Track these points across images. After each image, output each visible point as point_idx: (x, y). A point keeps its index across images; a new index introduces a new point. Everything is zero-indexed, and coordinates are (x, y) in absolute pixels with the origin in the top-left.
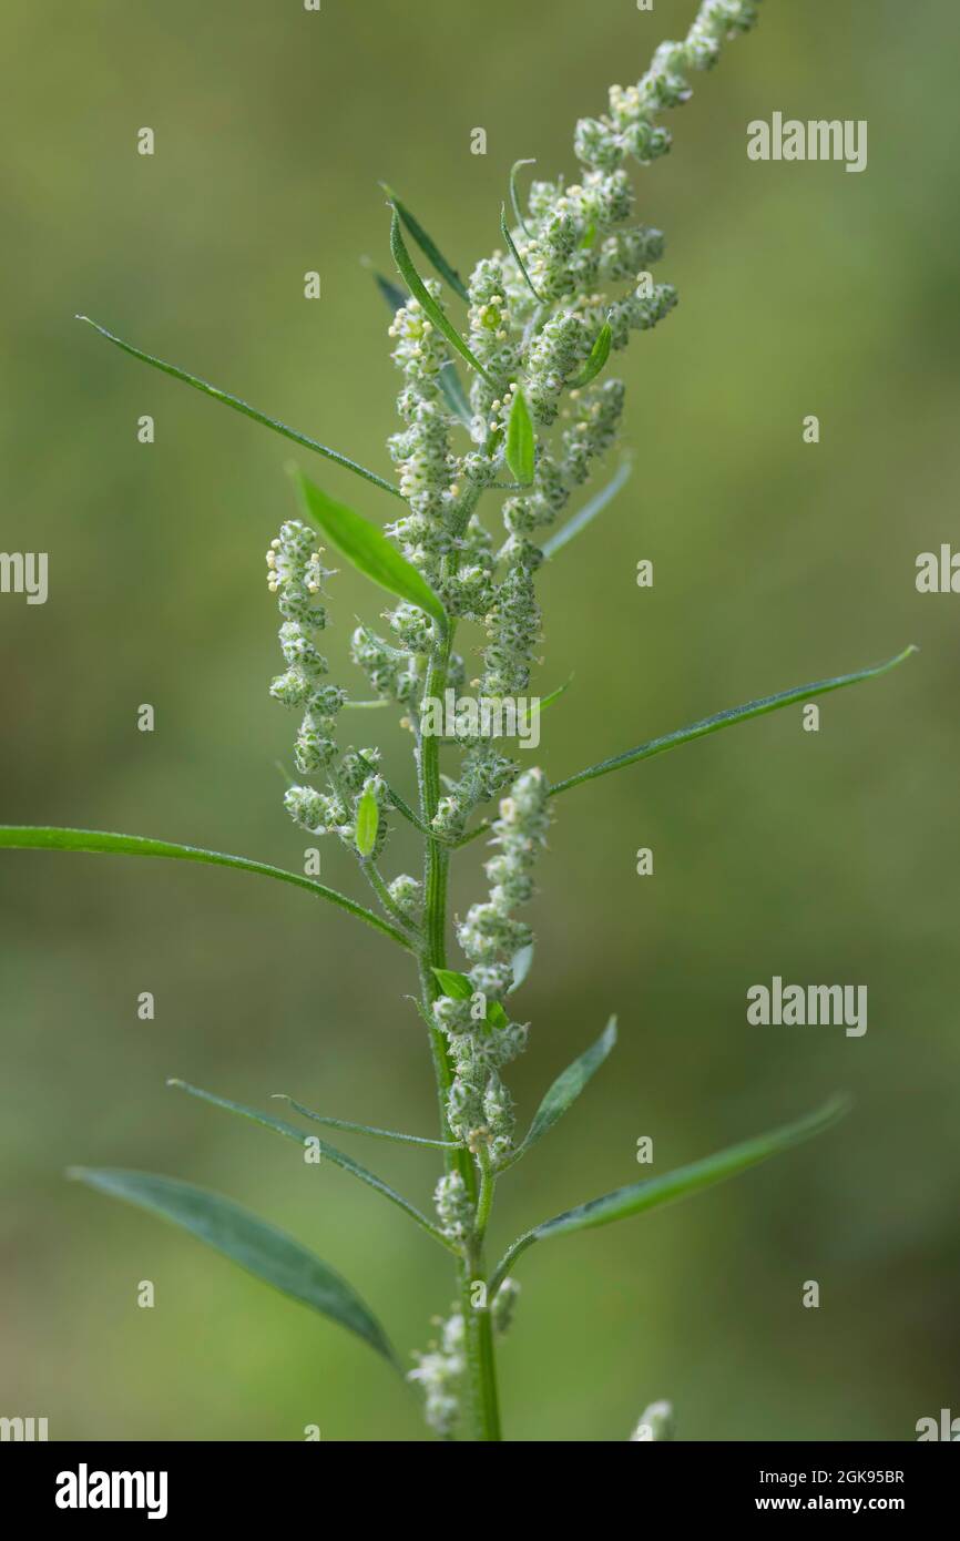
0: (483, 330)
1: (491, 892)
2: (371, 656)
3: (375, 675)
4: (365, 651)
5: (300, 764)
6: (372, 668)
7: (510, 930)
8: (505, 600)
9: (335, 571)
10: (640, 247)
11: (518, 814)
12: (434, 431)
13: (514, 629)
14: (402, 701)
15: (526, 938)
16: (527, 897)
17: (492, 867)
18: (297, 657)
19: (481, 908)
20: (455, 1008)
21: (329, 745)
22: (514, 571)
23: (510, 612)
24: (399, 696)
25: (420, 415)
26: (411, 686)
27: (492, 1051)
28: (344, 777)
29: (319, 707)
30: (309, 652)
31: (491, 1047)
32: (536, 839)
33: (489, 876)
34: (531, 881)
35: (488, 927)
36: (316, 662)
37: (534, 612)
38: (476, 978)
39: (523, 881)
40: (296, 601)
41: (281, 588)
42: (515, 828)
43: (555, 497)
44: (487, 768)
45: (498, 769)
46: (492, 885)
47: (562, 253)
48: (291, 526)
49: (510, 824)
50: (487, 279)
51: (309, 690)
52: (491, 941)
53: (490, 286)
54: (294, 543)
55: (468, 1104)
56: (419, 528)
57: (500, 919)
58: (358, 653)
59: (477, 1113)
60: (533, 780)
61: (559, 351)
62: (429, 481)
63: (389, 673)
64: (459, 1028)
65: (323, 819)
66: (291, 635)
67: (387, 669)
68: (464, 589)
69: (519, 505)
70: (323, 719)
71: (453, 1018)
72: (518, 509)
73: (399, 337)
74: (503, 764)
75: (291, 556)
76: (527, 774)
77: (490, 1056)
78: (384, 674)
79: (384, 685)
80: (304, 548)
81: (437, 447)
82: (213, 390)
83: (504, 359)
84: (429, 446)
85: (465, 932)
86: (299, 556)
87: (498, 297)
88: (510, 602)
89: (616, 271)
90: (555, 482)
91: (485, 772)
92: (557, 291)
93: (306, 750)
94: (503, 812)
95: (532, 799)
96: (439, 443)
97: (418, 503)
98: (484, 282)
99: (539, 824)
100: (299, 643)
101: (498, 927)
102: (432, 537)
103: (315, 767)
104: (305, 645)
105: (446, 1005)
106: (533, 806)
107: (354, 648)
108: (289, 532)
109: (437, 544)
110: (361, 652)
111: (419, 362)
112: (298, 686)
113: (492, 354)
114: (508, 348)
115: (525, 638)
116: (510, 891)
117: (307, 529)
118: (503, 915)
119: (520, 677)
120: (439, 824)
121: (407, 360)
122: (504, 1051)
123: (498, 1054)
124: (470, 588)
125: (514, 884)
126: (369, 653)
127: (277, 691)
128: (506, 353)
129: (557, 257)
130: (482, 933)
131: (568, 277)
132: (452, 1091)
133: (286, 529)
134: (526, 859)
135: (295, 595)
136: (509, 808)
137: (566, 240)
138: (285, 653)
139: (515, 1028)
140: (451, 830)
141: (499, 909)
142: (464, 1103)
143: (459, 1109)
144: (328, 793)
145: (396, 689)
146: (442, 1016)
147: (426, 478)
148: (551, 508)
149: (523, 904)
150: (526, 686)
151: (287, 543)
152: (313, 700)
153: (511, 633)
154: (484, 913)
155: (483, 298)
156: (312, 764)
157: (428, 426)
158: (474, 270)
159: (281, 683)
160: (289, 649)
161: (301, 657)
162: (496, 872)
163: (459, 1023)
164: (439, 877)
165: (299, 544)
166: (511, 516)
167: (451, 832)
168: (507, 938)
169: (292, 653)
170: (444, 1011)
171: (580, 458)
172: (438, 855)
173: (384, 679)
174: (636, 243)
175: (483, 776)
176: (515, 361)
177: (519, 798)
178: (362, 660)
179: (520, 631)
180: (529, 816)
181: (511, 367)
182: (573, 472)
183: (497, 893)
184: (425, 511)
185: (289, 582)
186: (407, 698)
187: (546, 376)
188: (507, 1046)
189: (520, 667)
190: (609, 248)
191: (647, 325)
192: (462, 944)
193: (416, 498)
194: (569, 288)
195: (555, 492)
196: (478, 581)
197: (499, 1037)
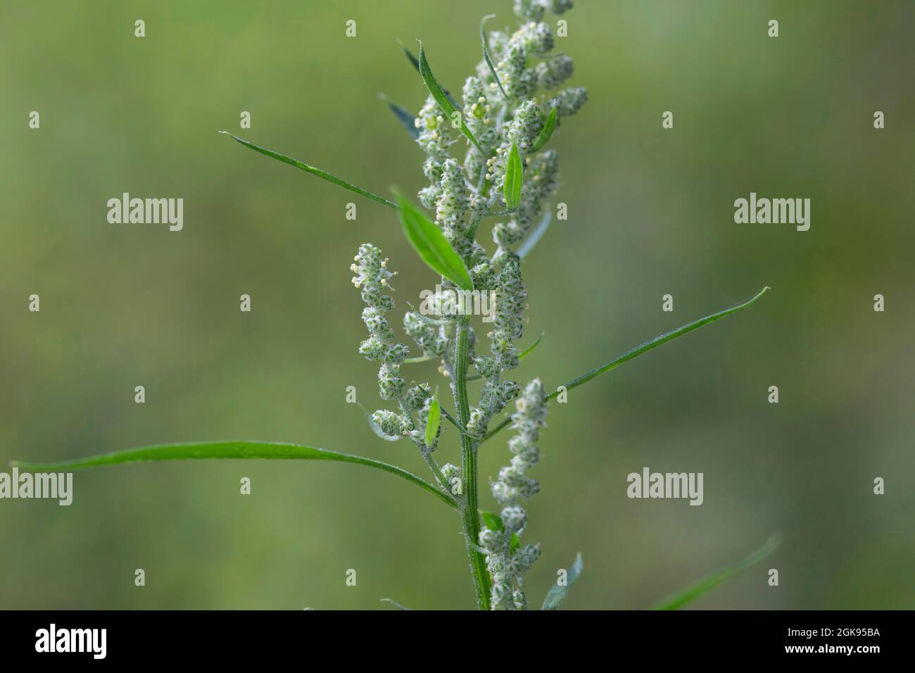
0: (475, 119)
1: (512, 460)
2: (418, 328)
3: (422, 340)
4: (414, 325)
5: (383, 394)
6: (419, 336)
7: (526, 483)
8: (504, 282)
9: (395, 273)
10: (560, 67)
11: (528, 407)
12: (457, 176)
13: (512, 299)
14: (439, 355)
15: (535, 488)
16: (536, 460)
17: (513, 443)
18: (376, 327)
19: (507, 469)
20: (493, 535)
21: (400, 381)
22: (508, 264)
23: (509, 289)
24: (438, 351)
25: (447, 167)
26: (445, 344)
27: (517, 563)
28: (410, 400)
29: (392, 357)
30: (384, 323)
31: (517, 560)
32: (540, 423)
33: (511, 449)
34: (538, 450)
35: (513, 481)
36: (387, 330)
37: (522, 288)
38: (506, 515)
39: (533, 450)
40: (374, 292)
41: (362, 286)
42: (527, 417)
43: (524, 222)
44: (499, 388)
45: (507, 388)
46: (513, 456)
47: (519, 69)
48: (366, 247)
49: (523, 414)
50: (475, 88)
51: (385, 348)
52: (514, 491)
53: (476, 92)
54: (369, 257)
55: (505, 596)
56: (450, 238)
57: (520, 476)
58: (409, 327)
59: (510, 602)
60: (536, 385)
61: (528, 125)
62: (455, 208)
63: (430, 338)
64: (497, 548)
65: (398, 429)
66: (371, 315)
67: (429, 335)
68: (479, 277)
69: (504, 227)
70: (395, 366)
71: (493, 542)
72: (503, 230)
73: (421, 129)
74: (510, 385)
75: (368, 265)
76: (532, 382)
77: (517, 566)
78: (427, 338)
79: (428, 345)
80: (375, 259)
81: (460, 186)
82: (311, 167)
83: (490, 136)
84: (454, 186)
85: (497, 487)
86: (373, 264)
87: (483, 98)
88: (507, 283)
89: (548, 82)
90: (523, 213)
91: (499, 391)
92: (517, 93)
93: (387, 384)
94: (518, 407)
95: (537, 397)
96: (461, 184)
97: (449, 222)
98: (473, 90)
99: (541, 413)
100: (377, 318)
101: (519, 481)
102: (458, 244)
103: (392, 395)
104: (381, 319)
105: (488, 534)
106: (537, 402)
107: (406, 325)
108: (365, 250)
109: (462, 248)
110: (411, 327)
111: (436, 142)
112: (378, 345)
113: (481, 134)
114: (490, 129)
115: (519, 305)
116: (525, 457)
117: (375, 248)
118: (521, 473)
119: (517, 329)
120: (472, 426)
121: (428, 142)
122: (525, 562)
123: (521, 564)
124: (483, 276)
125: (527, 452)
126: (416, 326)
127: (364, 349)
128: (491, 132)
129: (516, 72)
130: (509, 485)
131: (523, 85)
132: (494, 589)
133: (363, 248)
134: (534, 436)
135: (372, 289)
136: (522, 404)
137: (520, 62)
138: (368, 325)
139: (531, 547)
140: (480, 429)
141: (519, 470)
142: (502, 595)
143: (499, 600)
144: (399, 413)
145: (435, 347)
146: (486, 541)
147: (453, 207)
148: (521, 229)
149: (533, 465)
150: (521, 336)
151: (364, 257)
152: (388, 353)
153: (510, 302)
154: (510, 471)
155: (474, 99)
156: (390, 393)
157: (453, 173)
158: (465, 84)
159: (366, 344)
160: (370, 323)
161: (379, 327)
162: (516, 445)
163: (496, 545)
164: (472, 460)
165: (372, 257)
166: (499, 235)
167: (479, 431)
168: (524, 488)
169: (373, 325)
170: (487, 538)
171: (536, 198)
172: (471, 447)
173: (427, 342)
174: (557, 66)
175: (498, 394)
176: (496, 137)
177: (528, 397)
178: (412, 331)
179: (515, 301)
180: (535, 408)
181: (494, 141)
182: (532, 207)
183: (517, 460)
184: (454, 227)
185: (367, 283)
186: (443, 352)
187: (520, 141)
188: (527, 558)
189: (517, 324)
190: (542, 69)
191: (572, 113)
192: (495, 495)
193: (448, 219)
194: (523, 91)
195: (524, 219)
196: (487, 271)
197: (521, 554)
